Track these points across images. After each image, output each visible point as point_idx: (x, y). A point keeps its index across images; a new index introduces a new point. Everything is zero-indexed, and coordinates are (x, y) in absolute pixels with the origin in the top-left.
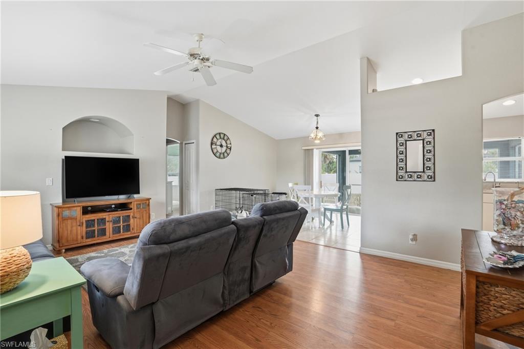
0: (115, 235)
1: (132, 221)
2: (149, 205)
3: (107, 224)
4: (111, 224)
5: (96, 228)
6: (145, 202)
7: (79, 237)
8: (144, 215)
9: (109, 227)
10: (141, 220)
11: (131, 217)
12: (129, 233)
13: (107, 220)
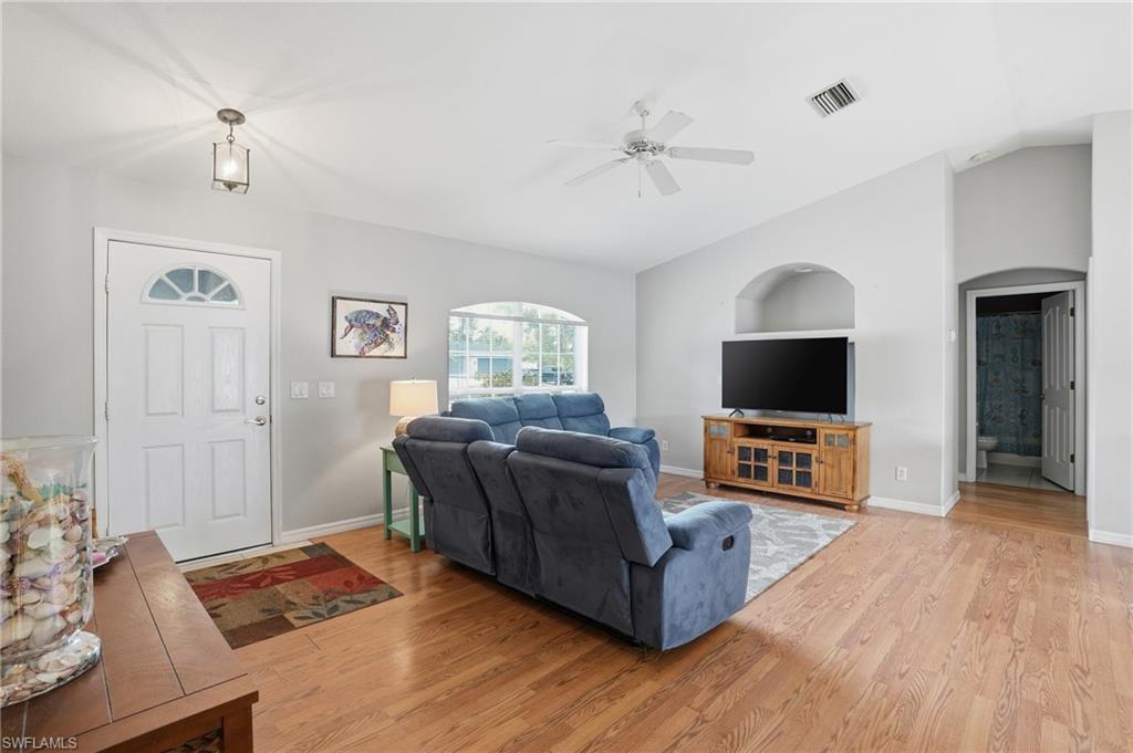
0: (781, 486)
1: (815, 465)
2: (854, 441)
3: (770, 460)
4: (776, 462)
5: (752, 463)
6: (845, 432)
7: (729, 471)
8: (843, 462)
9: (773, 466)
10: (836, 470)
11: (813, 458)
12: (809, 490)
13: (770, 453)
